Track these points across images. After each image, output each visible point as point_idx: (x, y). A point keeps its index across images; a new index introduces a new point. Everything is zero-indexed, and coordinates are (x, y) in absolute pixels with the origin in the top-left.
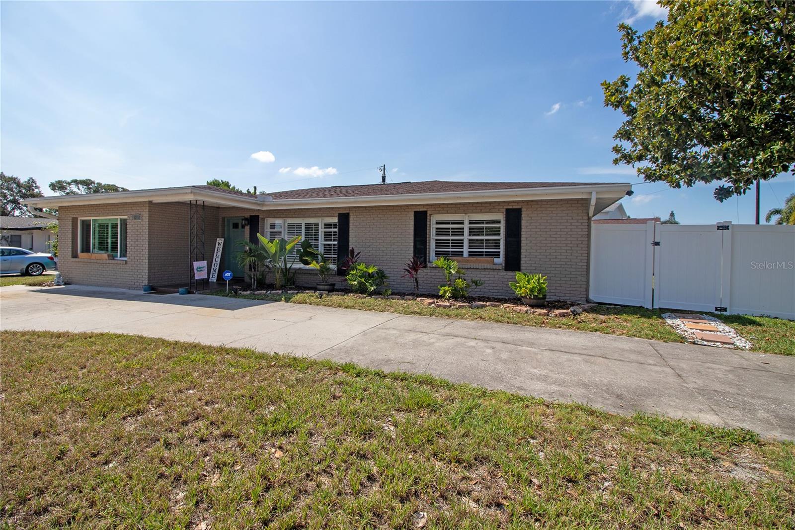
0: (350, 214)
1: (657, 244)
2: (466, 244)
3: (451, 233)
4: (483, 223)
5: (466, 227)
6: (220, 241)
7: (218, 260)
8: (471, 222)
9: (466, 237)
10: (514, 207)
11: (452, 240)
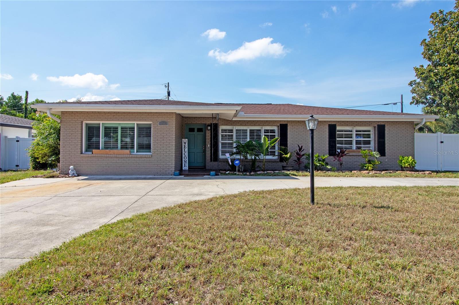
0: (288, 125)
1: (442, 142)
2: (354, 143)
3: (344, 137)
4: (361, 132)
5: (354, 133)
6: (185, 141)
7: (187, 154)
8: (357, 131)
9: (354, 139)
10: (381, 124)
11: (345, 141)
